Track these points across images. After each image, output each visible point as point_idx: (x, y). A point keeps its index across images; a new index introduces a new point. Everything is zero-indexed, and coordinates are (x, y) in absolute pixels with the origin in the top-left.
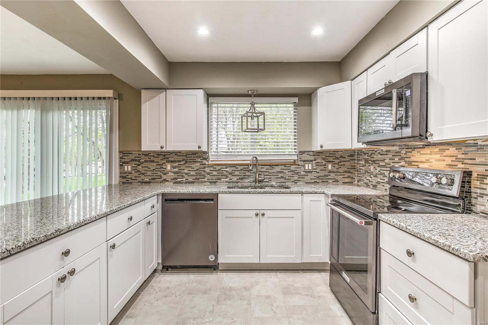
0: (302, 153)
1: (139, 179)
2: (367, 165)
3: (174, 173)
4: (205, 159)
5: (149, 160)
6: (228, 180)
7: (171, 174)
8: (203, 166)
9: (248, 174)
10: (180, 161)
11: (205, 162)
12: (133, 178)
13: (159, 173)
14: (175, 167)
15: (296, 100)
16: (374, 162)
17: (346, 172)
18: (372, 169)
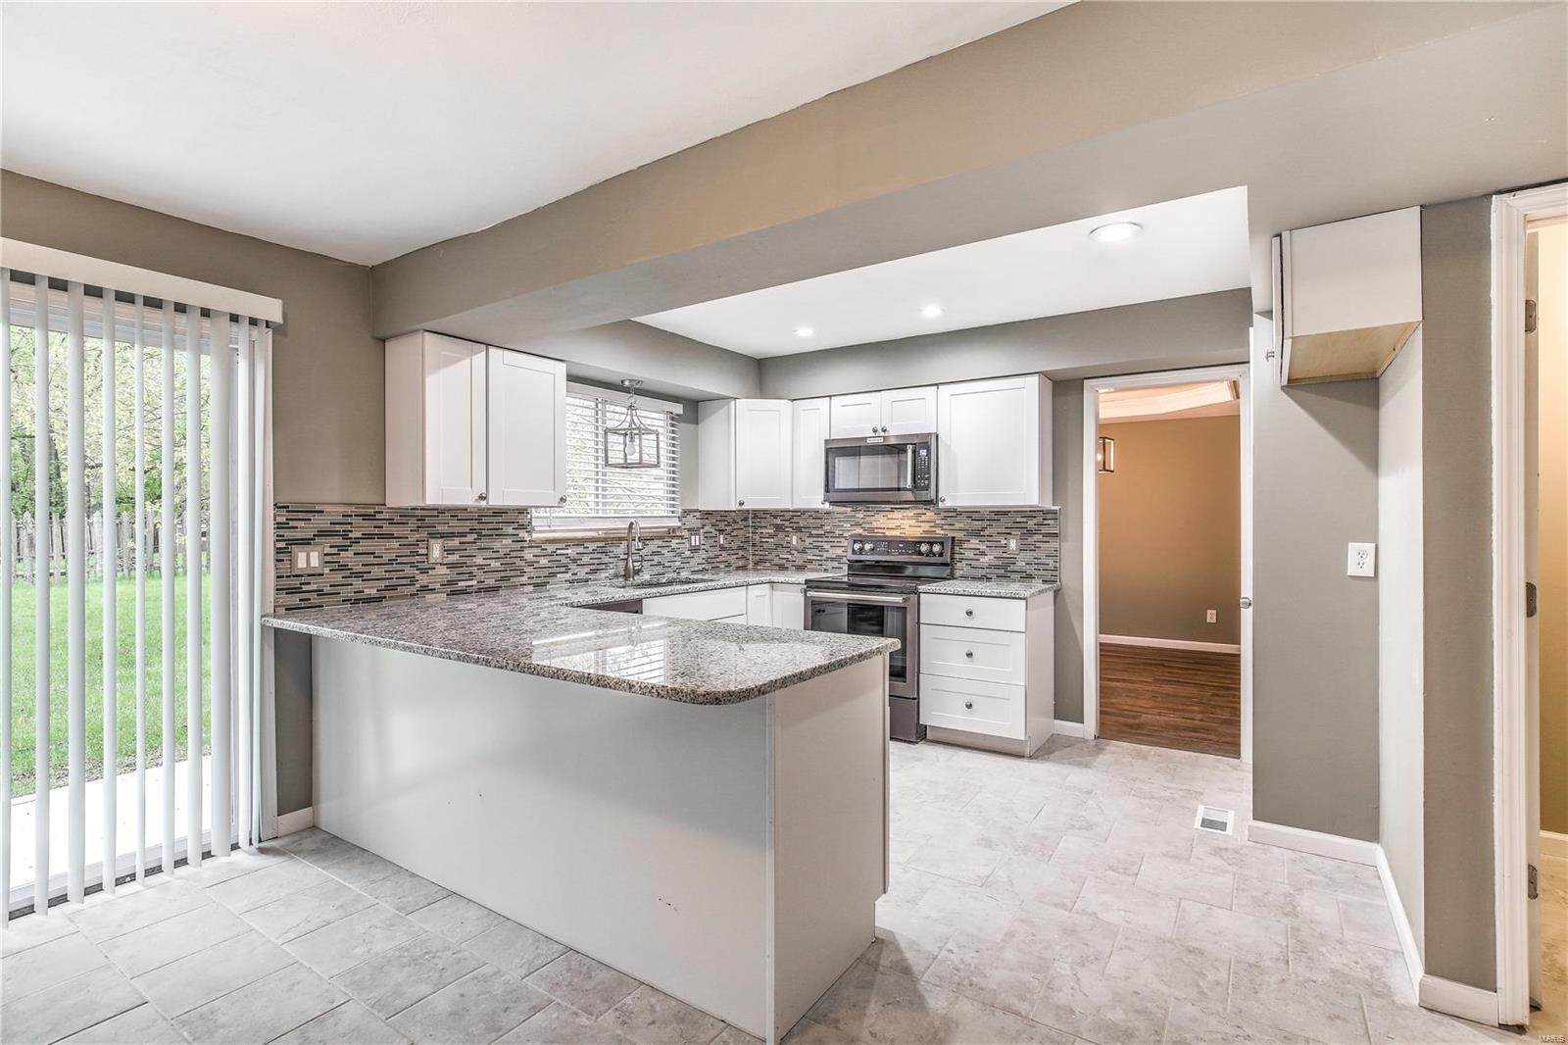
0: (686, 512)
1: (347, 592)
2: (780, 535)
3: (451, 566)
4: (522, 527)
5: (376, 531)
6: (568, 576)
7: (441, 570)
8: (518, 546)
9: (606, 559)
10: (463, 535)
11: (523, 534)
13: (409, 571)
14: (450, 551)
15: (678, 409)
16: (799, 530)
17: (740, 548)
18: (794, 540)
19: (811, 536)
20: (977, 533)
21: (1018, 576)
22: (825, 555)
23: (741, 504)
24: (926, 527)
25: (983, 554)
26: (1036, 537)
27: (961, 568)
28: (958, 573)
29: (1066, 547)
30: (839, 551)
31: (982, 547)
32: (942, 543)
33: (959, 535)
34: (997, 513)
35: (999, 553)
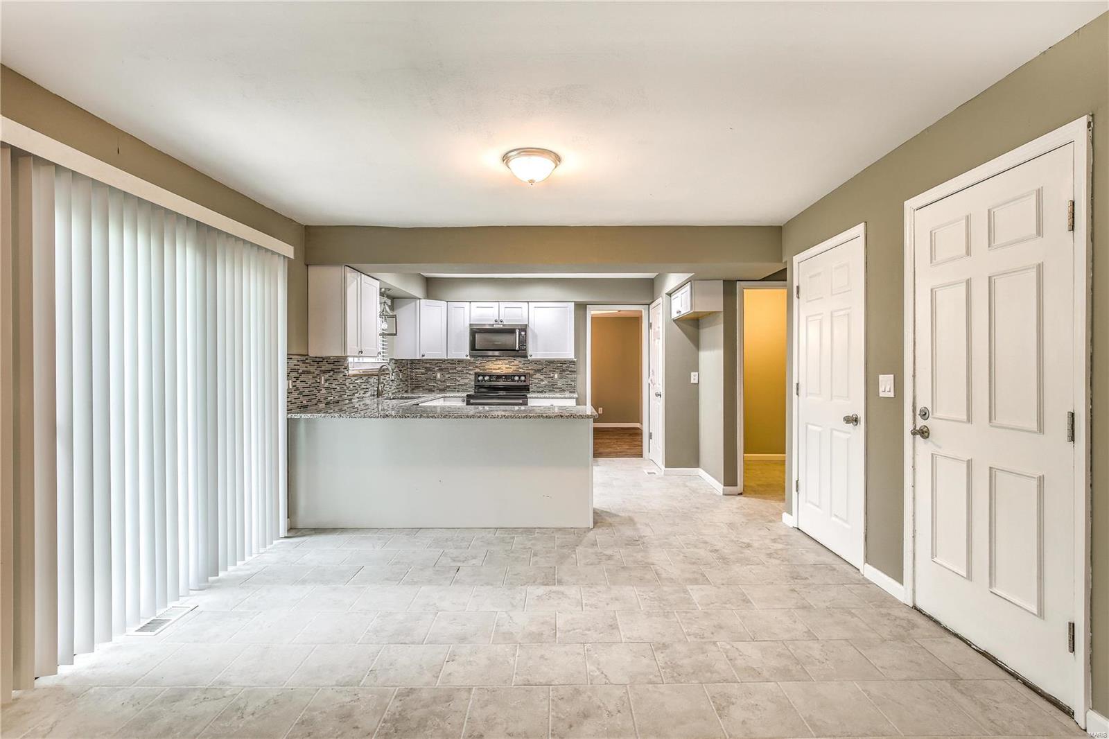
0: (391, 359)
2: (430, 372)
3: (326, 389)
4: (345, 367)
5: (306, 369)
6: (358, 395)
8: (344, 378)
9: (368, 386)
10: (329, 371)
11: (346, 371)
14: (326, 381)
16: (441, 370)
17: (406, 380)
18: (439, 375)
19: (449, 373)
20: (539, 371)
21: (558, 390)
22: (458, 383)
23: (423, 356)
24: (514, 368)
25: (542, 380)
26: (566, 373)
27: (532, 388)
28: (531, 390)
29: (579, 377)
30: (467, 381)
31: (542, 377)
32: (525, 376)
33: (531, 372)
34: (549, 362)
35: (550, 380)
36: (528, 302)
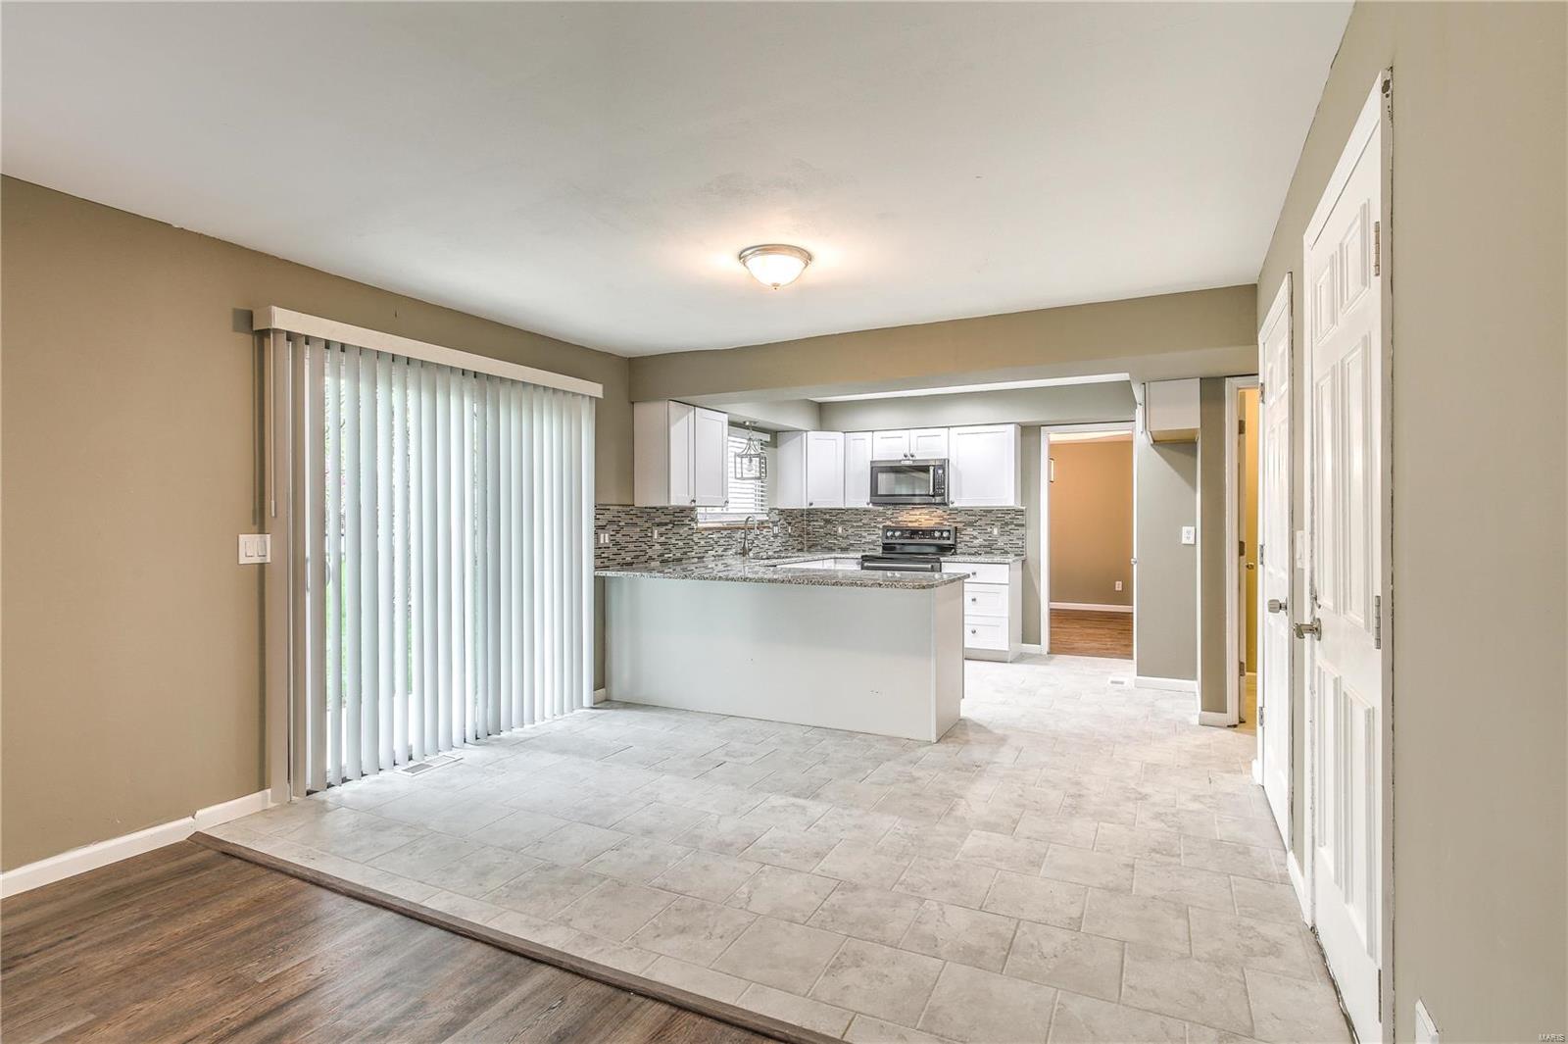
0: (772, 510)
1: (619, 559)
2: (829, 526)
3: (661, 544)
4: (692, 520)
5: (631, 521)
6: (713, 553)
7: (657, 547)
8: (690, 532)
9: (731, 542)
10: (666, 524)
11: (693, 524)
12: (611, 557)
13: (644, 546)
14: (661, 535)
15: (767, 438)
16: (843, 522)
17: (800, 536)
18: (840, 530)
19: (853, 527)
20: (971, 524)
21: (999, 552)
22: (864, 540)
23: (811, 504)
24: (937, 520)
25: (975, 538)
26: (1010, 527)
27: (961, 548)
28: (958, 551)
29: (1030, 533)
30: (874, 537)
31: (975, 533)
32: (949, 531)
33: (960, 526)
34: (985, 511)
35: (987, 537)
36: (949, 427)
